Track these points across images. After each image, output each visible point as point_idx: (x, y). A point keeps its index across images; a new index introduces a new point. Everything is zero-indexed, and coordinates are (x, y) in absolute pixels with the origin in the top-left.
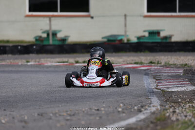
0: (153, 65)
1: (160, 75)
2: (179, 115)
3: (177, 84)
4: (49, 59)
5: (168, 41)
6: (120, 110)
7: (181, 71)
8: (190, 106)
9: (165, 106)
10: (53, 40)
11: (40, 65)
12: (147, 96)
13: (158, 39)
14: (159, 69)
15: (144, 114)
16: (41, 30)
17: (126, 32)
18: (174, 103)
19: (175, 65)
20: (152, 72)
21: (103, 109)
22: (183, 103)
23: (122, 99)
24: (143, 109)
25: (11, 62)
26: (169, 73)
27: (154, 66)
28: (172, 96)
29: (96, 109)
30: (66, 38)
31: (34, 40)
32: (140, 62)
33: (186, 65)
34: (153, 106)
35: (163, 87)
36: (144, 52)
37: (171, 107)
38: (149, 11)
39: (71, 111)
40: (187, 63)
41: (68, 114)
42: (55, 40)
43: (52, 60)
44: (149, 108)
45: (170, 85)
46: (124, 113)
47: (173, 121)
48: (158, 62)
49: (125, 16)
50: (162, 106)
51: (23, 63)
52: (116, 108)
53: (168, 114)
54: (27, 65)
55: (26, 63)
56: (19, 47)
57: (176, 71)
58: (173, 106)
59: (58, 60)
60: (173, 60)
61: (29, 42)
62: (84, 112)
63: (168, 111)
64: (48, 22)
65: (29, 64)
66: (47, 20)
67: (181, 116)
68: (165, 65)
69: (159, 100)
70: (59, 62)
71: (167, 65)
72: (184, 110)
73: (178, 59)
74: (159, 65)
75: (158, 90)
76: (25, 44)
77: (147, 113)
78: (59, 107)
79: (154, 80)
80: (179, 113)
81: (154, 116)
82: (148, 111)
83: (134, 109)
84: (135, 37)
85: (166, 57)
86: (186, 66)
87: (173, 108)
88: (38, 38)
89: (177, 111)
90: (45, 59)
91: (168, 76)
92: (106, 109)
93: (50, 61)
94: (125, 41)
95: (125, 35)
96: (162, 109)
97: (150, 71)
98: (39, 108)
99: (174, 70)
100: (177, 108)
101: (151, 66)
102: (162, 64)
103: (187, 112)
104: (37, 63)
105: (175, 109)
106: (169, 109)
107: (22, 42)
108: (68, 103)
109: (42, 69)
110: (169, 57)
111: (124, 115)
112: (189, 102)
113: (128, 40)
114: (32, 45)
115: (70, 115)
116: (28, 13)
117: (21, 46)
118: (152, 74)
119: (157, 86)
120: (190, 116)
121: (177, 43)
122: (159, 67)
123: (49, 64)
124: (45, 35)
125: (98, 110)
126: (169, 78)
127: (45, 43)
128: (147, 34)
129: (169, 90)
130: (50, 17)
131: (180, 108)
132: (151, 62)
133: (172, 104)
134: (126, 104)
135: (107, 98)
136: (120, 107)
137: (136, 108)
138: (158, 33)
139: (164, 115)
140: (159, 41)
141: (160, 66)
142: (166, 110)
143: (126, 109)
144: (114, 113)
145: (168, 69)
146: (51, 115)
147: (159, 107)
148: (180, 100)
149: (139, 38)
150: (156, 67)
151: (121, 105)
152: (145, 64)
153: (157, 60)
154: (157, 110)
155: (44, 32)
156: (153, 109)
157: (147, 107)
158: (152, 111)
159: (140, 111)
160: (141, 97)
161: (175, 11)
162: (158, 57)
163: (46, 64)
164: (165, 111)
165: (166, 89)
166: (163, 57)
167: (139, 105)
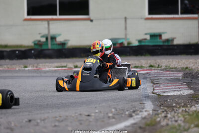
0: (153, 68)
1: (158, 79)
2: (170, 120)
3: (175, 88)
4: (47, 64)
5: (170, 44)
6: (110, 115)
7: (181, 75)
8: (183, 110)
9: (158, 111)
10: (52, 45)
11: (38, 70)
12: (141, 100)
13: (160, 42)
14: (159, 72)
15: (134, 119)
16: (40, 34)
17: (126, 35)
18: (168, 107)
19: (175, 68)
20: (151, 76)
21: (93, 114)
22: (177, 107)
23: (115, 104)
24: (134, 114)
25: (8, 68)
26: (168, 76)
27: (154, 70)
28: (167, 100)
29: (87, 114)
30: (66, 42)
31: (33, 44)
32: (140, 66)
33: (187, 68)
34: (146, 111)
35: (159, 91)
36: (145, 55)
37: (163, 112)
38: (150, 13)
39: (60, 117)
40: (188, 66)
41: (56, 120)
42: (54, 45)
43: (50, 64)
44: (141, 113)
45: (166, 89)
46: (114, 118)
47: (162, 126)
48: (159, 65)
49: (126, 18)
50: (155, 111)
51: (20, 69)
52: (107, 114)
53: (158, 119)
54: (24, 70)
55: (23, 69)
56: (17, 52)
57: (175, 75)
58: (166, 111)
59: (57, 64)
60: (174, 63)
61: (28, 46)
62: (73, 117)
63: (160, 116)
64: (46, 26)
65: (26, 69)
66: (45, 23)
67: (171, 121)
68: (166, 69)
69: (153, 104)
70: (57, 67)
71: (168, 69)
72: (176, 114)
73: (179, 62)
74: (159, 69)
75: (154, 94)
76: (23, 49)
77: (137, 118)
78: (49, 113)
79: (152, 84)
80: (171, 118)
81: (144, 121)
82: (139, 116)
83: (126, 115)
84: (136, 40)
85: (168, 60)
86: (187, 70)
87: (165, 112)
88: (36, 42)
89: (169, 116)
90: (44, 64)
91: (167, 80)
92: (97, 115)
93: (48, 66)
94: (126, 45)
95: (126, 38)
96: (154, 114)
97: (150, 75)
98: (29, 115)
99: (173, 74)
100: (170, 113)
101: (151, 70)
102: (163, 68)
103: (179, 117)
104: (35, 68)
105: (167, 113)
106: (161, 114)
107: (21, 46)
108: (59, 109)
109: (39, 74)
110: (171, 60)
111: (114, 120)
112: (183, 107)
113: (129, 43)
114: (30, 50)
115: (59, 121)
116: (26, 16)
117: (18, 51)
118: (150, 78)
119: (154, 90)
120: (181, 120)
121: (178, 46)
122: (159, 71)
123: (47, 69)
124: (44, 40)
125: (89, 115)
126: (167, 81)
127: (44, 47)
128: (148, 37)
129: (165, 94)
130: (48, 20)
131: (173, 113)
132: (151, 66)
133: (166, 108)
134: (118, 109)
135: (100, 104)
136: (112, 112)
137: (127, 113)
138: (160, 36)
139: (155, 120)
140: (161, 44)
141: (161, 70)
142: (158, 114)
143: (117, 114)
144: (104, 118)
145: (168, 72)
146: (39, 121)
147: (151, 112)
148: (174, 105)
149: (140, 41)
150: (156, 71)
151: (113, 110)
152: (145, 68)
153: (158, 63)
154: (149, 114)
155: (43, 37)
156: (145, 114)
157: (138, 112)
158: (143, 116)
159: (131, 116)
160: (135, 101)
161: (177, 13)
162: (159, 61)
163: (44, 69)
164: (157, 116)
165: (162, 94)
166: (164, 60)
167: (131, 110)
